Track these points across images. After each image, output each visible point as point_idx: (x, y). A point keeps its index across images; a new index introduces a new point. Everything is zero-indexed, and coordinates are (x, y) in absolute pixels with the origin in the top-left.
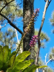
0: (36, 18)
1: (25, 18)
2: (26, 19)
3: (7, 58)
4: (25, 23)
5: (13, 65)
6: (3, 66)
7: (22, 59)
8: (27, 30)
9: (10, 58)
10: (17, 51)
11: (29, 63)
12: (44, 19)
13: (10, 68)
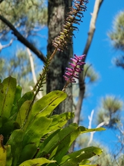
0: (81, 15)
1: (53, 24)
2: (55, 28)
3: (13, 107)
4: (52, 36)
5: (24, 125)
6: (3, 125)
7: (46, 110)
8: (59, 42)
9: (19, 107)
10: (35, 93)
11: (61, 121)
12: (94, 30)
13: (18, 130)
